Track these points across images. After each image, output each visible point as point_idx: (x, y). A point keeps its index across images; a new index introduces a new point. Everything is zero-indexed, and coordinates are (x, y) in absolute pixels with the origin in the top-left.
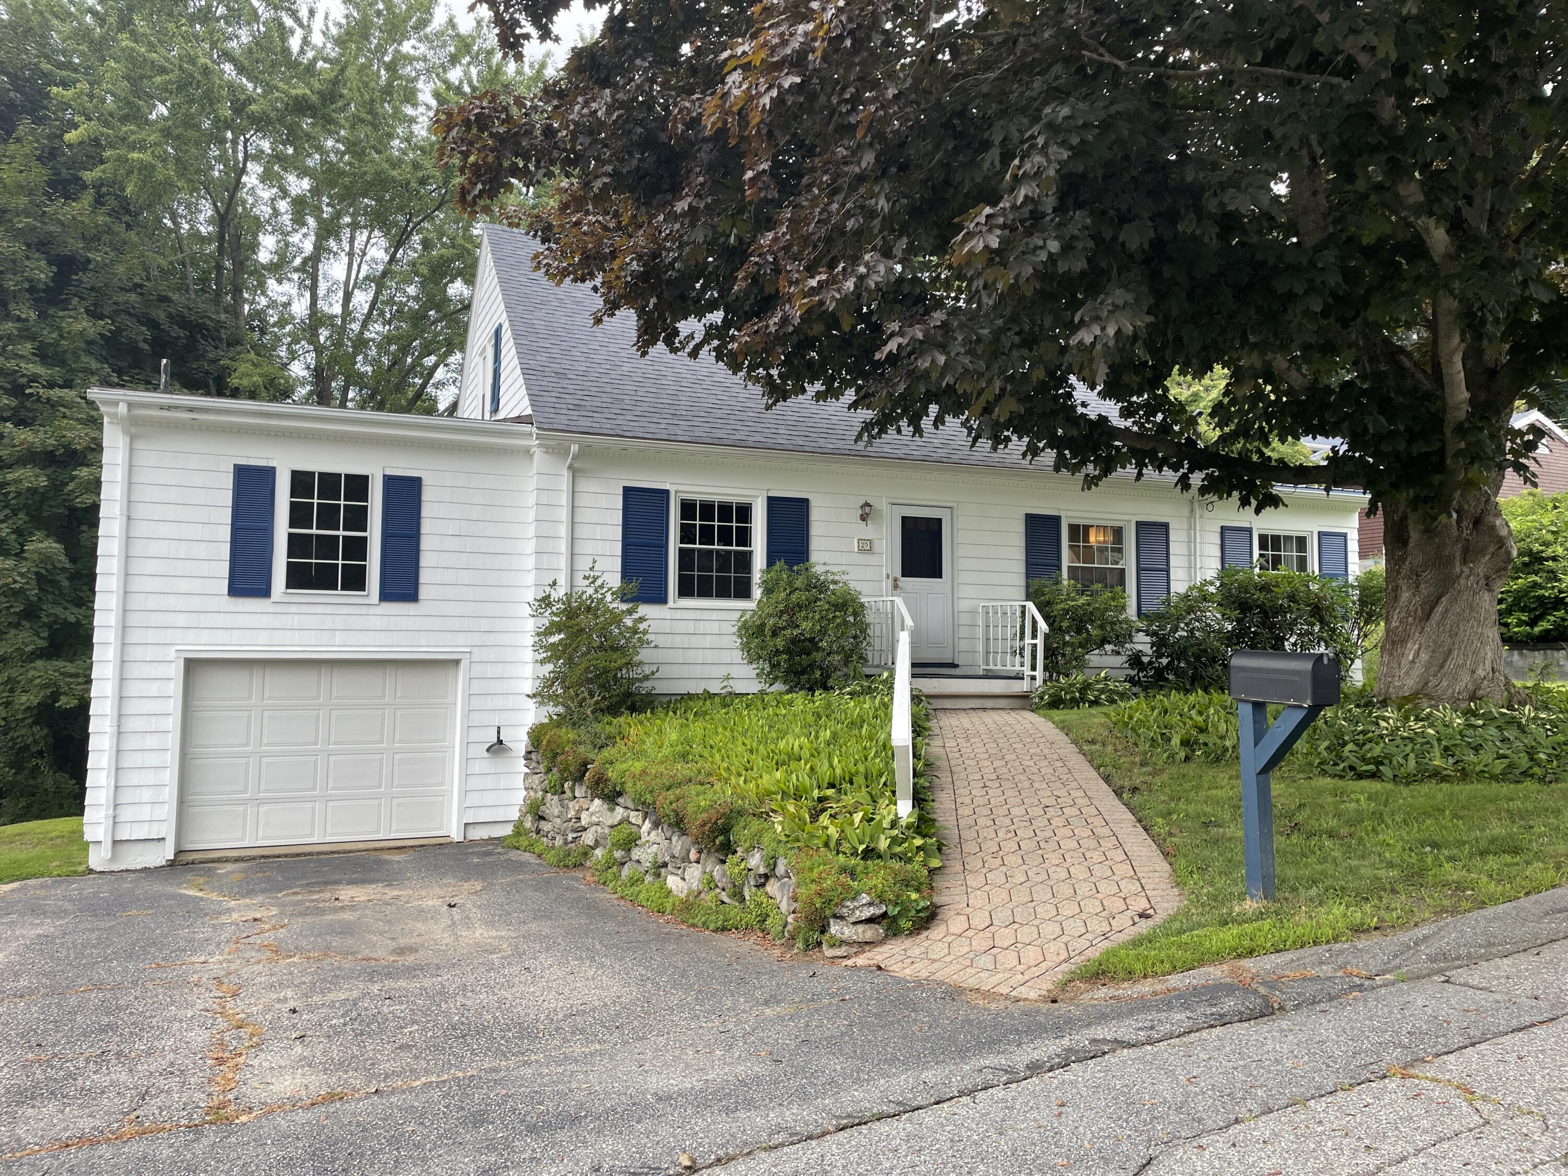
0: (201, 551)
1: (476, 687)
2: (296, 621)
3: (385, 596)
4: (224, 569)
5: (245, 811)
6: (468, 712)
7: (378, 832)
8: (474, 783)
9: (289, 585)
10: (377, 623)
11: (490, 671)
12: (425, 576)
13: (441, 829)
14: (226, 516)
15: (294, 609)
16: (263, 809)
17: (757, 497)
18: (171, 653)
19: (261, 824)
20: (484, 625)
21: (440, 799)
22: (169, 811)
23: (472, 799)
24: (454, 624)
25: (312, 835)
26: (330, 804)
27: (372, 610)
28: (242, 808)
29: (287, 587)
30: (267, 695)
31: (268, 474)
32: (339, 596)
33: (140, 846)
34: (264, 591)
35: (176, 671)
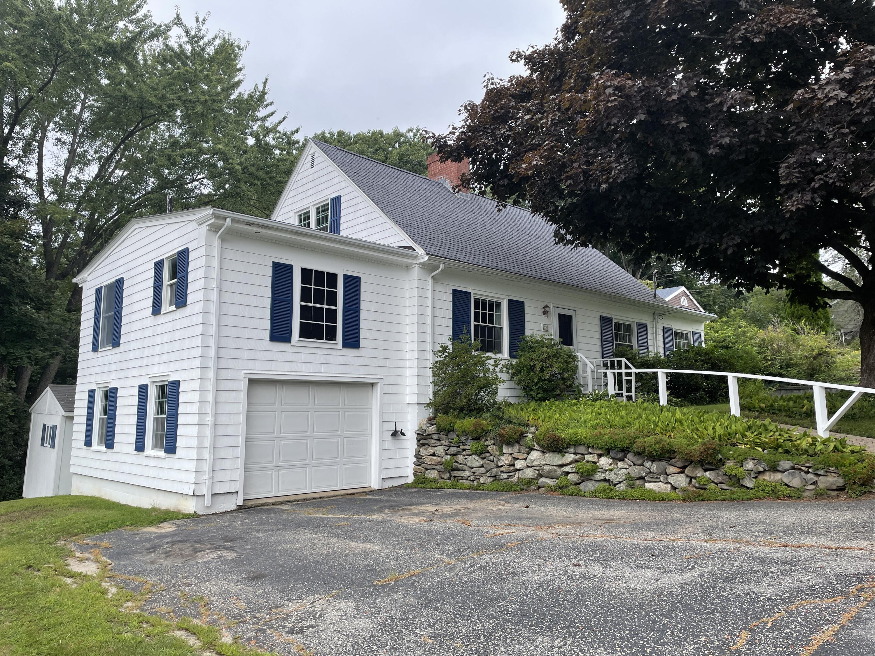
0: (256, 312)
1: (386, 399)
2: (303, 357)
3: (346, 345)
4: (267, 324)
5: (272, 474)
6: (383, 413)
7: (337, 485)
8: (386, 455)
9: (301, 336)
10: (340, 360)
11: (392, 389)
12: (363, 334)
13: (366, 483)
14: (268, 292)
15: (301, 350)
16: (281, 473)
17: (504, 299)
18: (241, 375)
19: (280, 482)
20: (389, 363)
21: (365, 465)
22: (239, 474)
23: (385, 464)
24: (375, 362)
25: (305, 488)
26: (314, 469)
27: (339, 353)
28: (270, 472)
29: (300, 337)
30: (284, 402)
31: (289, 268)
32: (323, 343)
33: (222, 497)
34: (287, 339)
35: (244, 385)
